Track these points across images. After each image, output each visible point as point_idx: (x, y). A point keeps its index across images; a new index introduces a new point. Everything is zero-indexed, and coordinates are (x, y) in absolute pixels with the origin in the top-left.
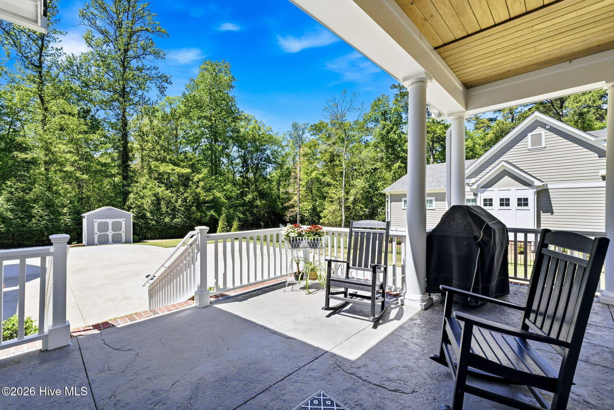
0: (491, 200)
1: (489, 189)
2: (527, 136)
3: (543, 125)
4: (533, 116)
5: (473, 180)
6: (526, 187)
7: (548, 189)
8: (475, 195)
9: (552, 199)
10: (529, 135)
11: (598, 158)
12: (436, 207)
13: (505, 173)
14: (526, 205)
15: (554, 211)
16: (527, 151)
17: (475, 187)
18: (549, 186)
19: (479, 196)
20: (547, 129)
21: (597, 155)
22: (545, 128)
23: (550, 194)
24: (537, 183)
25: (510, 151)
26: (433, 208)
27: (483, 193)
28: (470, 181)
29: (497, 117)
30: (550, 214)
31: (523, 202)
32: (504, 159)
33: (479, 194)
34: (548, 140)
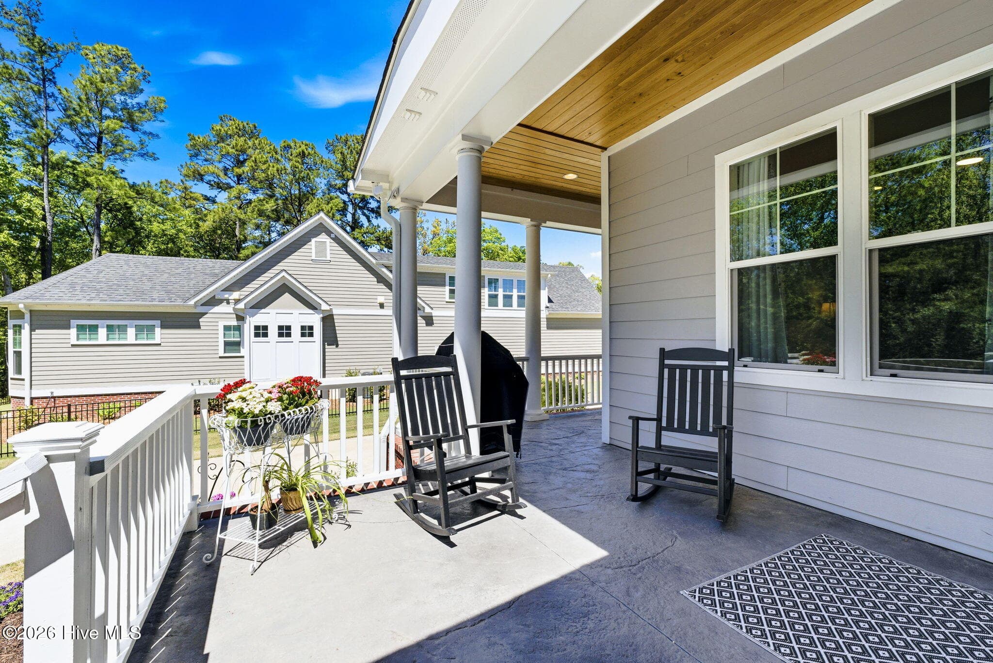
0: (265, 328)
1: (263, 311)
2: (310, 241)
3: (329, 233)
4: (317, 217)
5: (236, 295)
6: (311, 311)
7: (332, 315)
8: (240, 318)
9: (337, 328)
10: (313, 240)
11: (376, 283)
12: (163, 340)
13: (284, 289)
14: (311, 335)
15: (339, 343)
16: (311, 262)
17: (241, 306)
18: (335, 312)
19: (247, 321)
20: (332, 239)
21: (375, 280)
22: (329, 236)
23: (335, 321)
24: (324, 307)
25: (290, 257)
26: (157, 341)
27: (253, 316)
28: (230, 296)
29: (216, 196)
30: (335, 347)
31: (307, 331)
32: (285, 268)
33: (248, 319)
34: (334, 252)
